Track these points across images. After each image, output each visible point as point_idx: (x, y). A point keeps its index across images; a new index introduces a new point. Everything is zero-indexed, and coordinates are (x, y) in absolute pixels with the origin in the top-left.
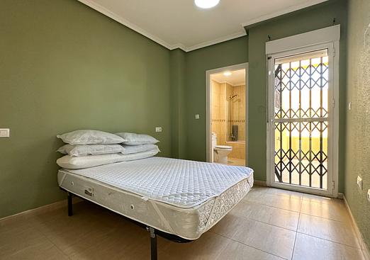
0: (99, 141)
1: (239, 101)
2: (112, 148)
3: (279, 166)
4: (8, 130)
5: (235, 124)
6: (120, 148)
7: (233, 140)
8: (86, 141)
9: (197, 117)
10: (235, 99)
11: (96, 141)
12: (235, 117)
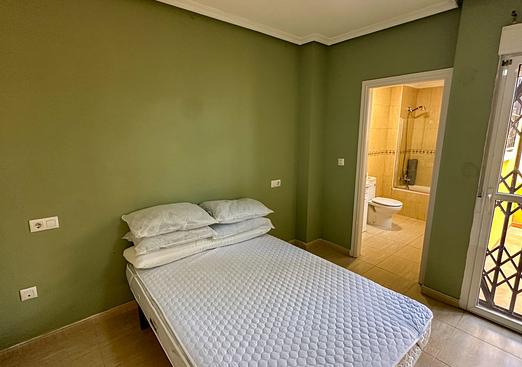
0: (175, 228)
1: (426, 116)
2: (198, 235)
3: (492, 275)
4: (56, 218)
5: (413, 156)
6: (210, 232)
7: (407, 183)
8: (157, 231)
9: (342, 162)
10: (417, 113)
11: (172, 229)
12: (415, 144)
